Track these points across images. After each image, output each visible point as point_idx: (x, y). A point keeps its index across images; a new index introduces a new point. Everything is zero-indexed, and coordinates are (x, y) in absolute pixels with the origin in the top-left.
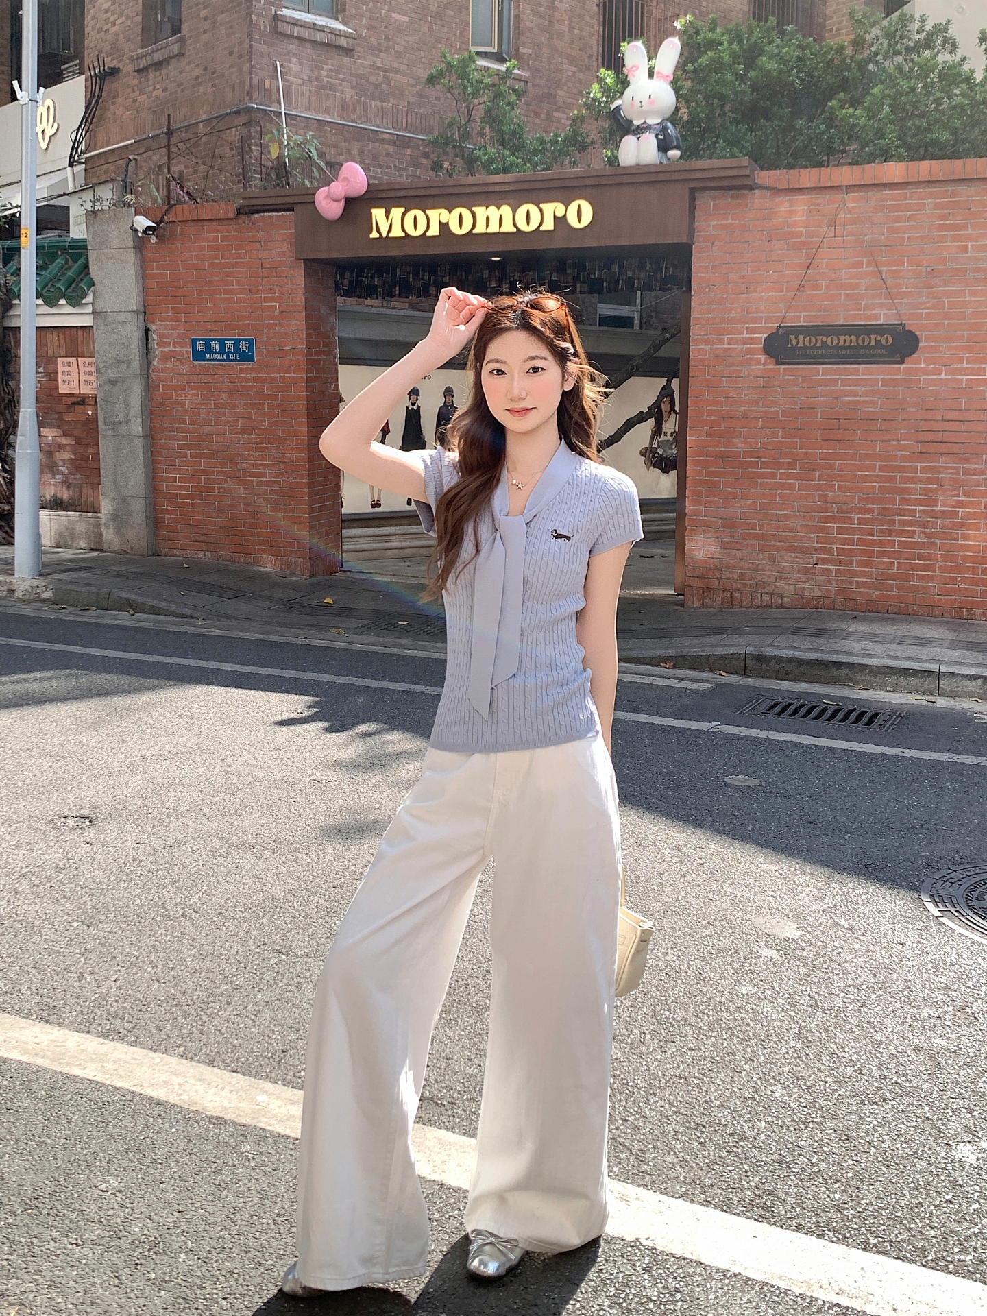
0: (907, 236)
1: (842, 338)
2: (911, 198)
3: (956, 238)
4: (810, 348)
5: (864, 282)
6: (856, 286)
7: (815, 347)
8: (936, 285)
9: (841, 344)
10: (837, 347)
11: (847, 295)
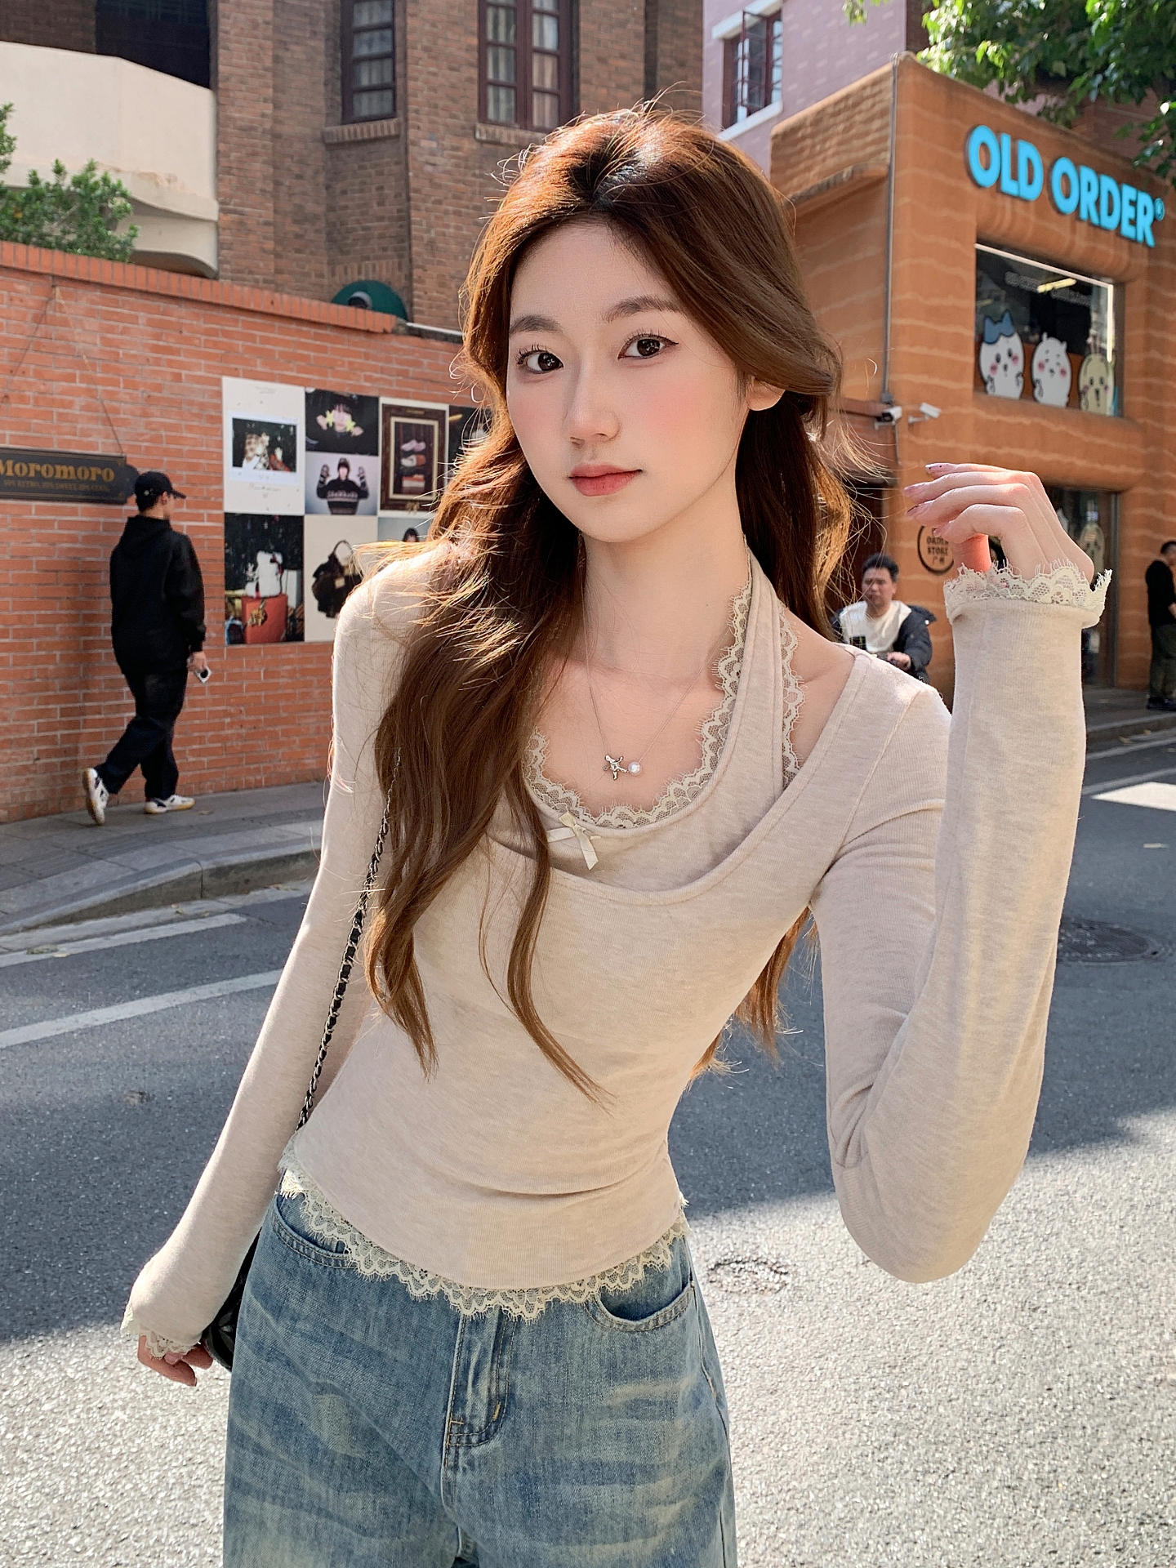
0: (121, 352)
1: (58, 468)
2: (123, 307)
3: (170, 363)
4: (22, 479)
5: (80, 401)
6: (70, 405)
7: (27, 478)
8: (152, 415)
9: (58, 476)
10: (53, 480)
11: (60, 415)
